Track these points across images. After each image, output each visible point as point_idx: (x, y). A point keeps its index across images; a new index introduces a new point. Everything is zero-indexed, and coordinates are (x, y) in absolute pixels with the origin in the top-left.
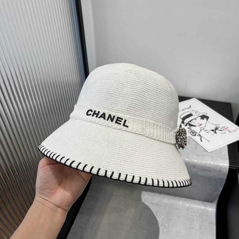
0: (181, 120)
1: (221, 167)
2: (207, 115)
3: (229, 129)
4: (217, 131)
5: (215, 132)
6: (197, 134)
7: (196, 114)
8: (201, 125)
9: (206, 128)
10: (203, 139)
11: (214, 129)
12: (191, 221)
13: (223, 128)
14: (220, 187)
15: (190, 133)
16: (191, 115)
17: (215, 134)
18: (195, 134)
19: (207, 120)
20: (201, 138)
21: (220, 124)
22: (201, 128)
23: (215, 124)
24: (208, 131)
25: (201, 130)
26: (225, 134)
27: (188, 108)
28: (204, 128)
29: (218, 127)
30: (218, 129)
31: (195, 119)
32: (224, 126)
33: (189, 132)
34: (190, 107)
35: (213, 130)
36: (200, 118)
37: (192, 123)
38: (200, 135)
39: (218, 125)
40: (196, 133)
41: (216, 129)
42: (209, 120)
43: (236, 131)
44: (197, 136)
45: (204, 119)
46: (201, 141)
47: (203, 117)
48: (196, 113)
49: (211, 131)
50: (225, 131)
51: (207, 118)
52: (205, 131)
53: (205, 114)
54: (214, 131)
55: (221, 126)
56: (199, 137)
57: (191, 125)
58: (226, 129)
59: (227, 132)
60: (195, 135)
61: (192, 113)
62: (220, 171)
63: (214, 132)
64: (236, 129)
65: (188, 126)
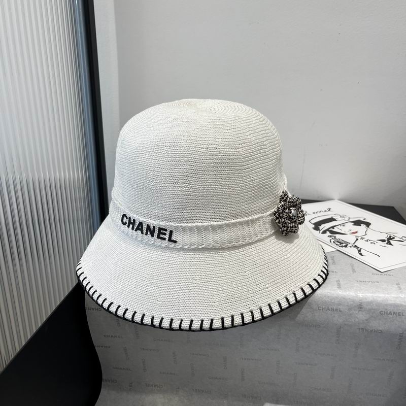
0: (313, 226)
2: (365, 221)
4: (392, 241)
5: (389, 243)
6: (349, 245)
7: (342, 219)
10: (364, 252)
11: (386, 239)
15: (334, 242)
16: (332, 220)
19: (368, 227)
20: (359, 251)
22: (357, 236)
23: (387, 232)
24: (372, 242)
27: (325, 211)
28: (363, 237)
30: (395, 239)
31: (342, 225)
33: (332, 242)
34: (329, 210)
35: (383, 241)
36: (352, 224)
38: (356, 247)
39: (393, 233)
40: (347, 243)
45: (360, 225)
46: (361, 254)
48: (342, 217)
49: (380, 242)
51: (367, 224)
52: (367, 241)
53: (362, 219)
54: (387, 241)
55: (399, 235)
57: (334, 233)
60: (346, 246)
61: (334, 218)
63: (386, 243)
65: (328, 233)
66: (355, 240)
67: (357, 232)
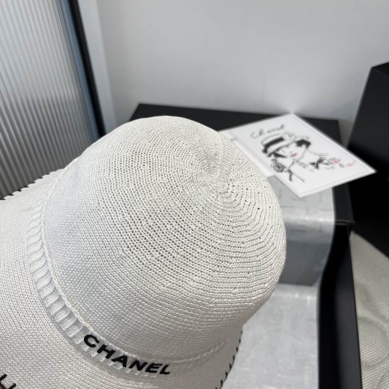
0: (263, 148)
1: (321, 225)
3: (341, 162)
5: (317, 167)
6: (285, 170)
7: (289, 138)
8: (295, 155)
9: (301, 161)
10: (293, 177)
11: (316, 162)
13: (330, 161)
15: (274, 167)
16: (281, 140)
17: (316, 170)
18: (281, 169)
19: (307, 147)
20: (290, 176)
22: (294, 160)
23: (319, 154)
24: (303, 165)
26: (332, 170)
27: (278, 129)
28: (299, 160)
29: (322, 158)
30: (323, 162)
33: (272, 167)
34: (282, 128)
35: (313, 164)
37: (280, 152)
38: (290, 171)
39: (324, 155)
40: (284, 167)
44: (285, 172)
45: (301, 146)
46: (290, 179)
48: (290, 136)
49: (310, 165)
50: (333, 166)
51: (308, 144)
54: (315, 165)
55: (328, 158)
56: (288, 175)
57: (277, 155)
58: (336, 162)
59: (337, 166)
60: (281, 171)
61: (283, 137)
62: (320, 231)
63: (314, 167)
64: (352, 162)
65: (273, 157)
66: (291, 163)
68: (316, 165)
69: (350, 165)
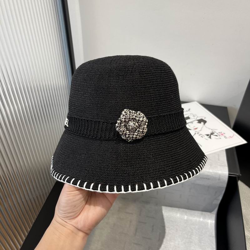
2: (205, 119)
3: (225, 135)
4: (212, 136)
5: (210, 137)
7: (193, 117)
9: (201, 133)
11: (210, 134)
12: (189, 234)
13: (219, 134)
14: (219, 196)
17: (209, 139)
19: (204, 124)
21: (216, 130)
22: (196, 132)
23: (212, 129)
24: (202, 136)
25: (195, 134)
26: (220, 140)
27: (187, 111)
28: (199, 132)
30: (214, 134)
31: (192, 122)
32: (220, 132)
34: (189, 110)
35: (208, 135)
36: (197, 121)
39: (215, 130)
41: (212, 134)
42: (206, 124)
43: (232, 137)
45: (201, 123)
47: (200, 121)
49: (206, 136)
50: (220, 137)
51: (205, 122)
52: (200, 135)
53: (203, 118)
55: (217, 132)
58: (222, 134)
59: (222, 137)
61: (190, 117)
63: (208, 137)
64: (233, 135)
66: (194, 134)
67: (197, 128)
68: (209, 136)
69: (231, 137)
